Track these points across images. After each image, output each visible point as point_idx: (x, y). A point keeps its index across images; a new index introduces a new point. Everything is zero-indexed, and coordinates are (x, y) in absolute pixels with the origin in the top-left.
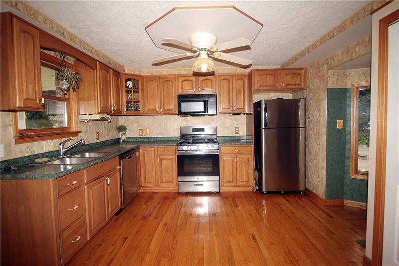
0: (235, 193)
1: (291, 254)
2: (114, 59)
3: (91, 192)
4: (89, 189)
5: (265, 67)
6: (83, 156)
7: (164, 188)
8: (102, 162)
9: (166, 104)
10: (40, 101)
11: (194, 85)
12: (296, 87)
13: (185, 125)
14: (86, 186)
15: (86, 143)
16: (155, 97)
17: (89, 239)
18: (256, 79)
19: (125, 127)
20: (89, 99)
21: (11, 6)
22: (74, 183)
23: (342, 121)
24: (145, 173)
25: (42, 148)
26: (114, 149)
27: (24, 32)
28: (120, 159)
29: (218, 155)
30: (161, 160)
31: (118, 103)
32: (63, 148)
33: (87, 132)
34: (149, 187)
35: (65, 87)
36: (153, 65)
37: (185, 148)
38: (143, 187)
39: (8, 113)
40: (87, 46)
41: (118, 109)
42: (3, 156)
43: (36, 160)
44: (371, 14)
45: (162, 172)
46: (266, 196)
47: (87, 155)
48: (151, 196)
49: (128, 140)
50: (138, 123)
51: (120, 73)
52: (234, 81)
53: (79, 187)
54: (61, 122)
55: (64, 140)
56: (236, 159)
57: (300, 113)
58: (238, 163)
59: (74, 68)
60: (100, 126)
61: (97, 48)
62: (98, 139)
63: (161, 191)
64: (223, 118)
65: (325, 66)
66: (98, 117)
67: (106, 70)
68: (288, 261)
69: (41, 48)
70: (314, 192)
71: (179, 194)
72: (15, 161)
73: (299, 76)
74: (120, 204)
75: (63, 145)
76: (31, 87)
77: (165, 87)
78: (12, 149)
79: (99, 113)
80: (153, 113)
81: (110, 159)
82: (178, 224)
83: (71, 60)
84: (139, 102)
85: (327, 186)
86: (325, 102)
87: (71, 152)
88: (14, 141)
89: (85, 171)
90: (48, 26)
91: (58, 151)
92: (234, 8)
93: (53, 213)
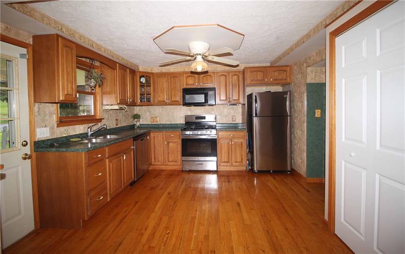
0: (230, 172)
1: (266, 216)
2: (131, 61)
3: (111, 164)
4: (110, 162)
5: (257, 65)
6: (105, 137)
7: (170, 167)
8: (120, 142)
9: (172, 97)
10: (76, 96)
11: (197, 80)
12: (283, 82)
13: (189, 113)
14: (107, 160)
15: (108, 128)
16: (164, 90)
17: (109, 200)
18: (248, 76)
19: (139, 115)
20: (110, 93)
21: (58, 30)
22: (99, 156)
23: (320, 111)
24: (154, 153)
25: (75, 131)
26: (130, 133)
27: (66, 47)
28: (134, 140)
29: (216, 139)
30: (168, 143)
31: (134, 96)
32: (90, 131)
33: (108, 119)
34: (158, 165)
35: (92, 84)
36: (160, 66)
37: (188, 133)
38: (153, 165)
39: (52, 104)
40: (109, 52)
41: (133, 101)
42: (49, 136)
43: (71, 140)
44: (325, 27)
45: (169, 153)
46: (256, 175)
47: (108, 137)
48: (159, 173)
49: (142, 126)
50: (150, 112)
51: (135, 71)
52: (230, 76)
53: (102, 160)
54: (88, 111)
55: (91, 125)
56: (232, 143)
57: (288, 103)
58: (233, 146)
59: (100, 69)
60: (119, 114)
61: (117, 54)
62: (117, 125)
63: (168, 169)
64: (221, 108)
65: (305, 64)
66: (117, 107)
67: (124, 70)
68: (262, 221)
69: (77, 56)
70: (298, 172)
71: (183, 171)
72: (56, 140)
73: (285, 72)
74: (133, 177)
75: (91, 129)
76: (70, 86)
77: (172, 82)
78: (55, 131)
79: (118, 104)
80: (163, 103)
81: (126, 140)
82: (179, 193)
83: (97, 64)
84: (150, 94)
85: (308, 166)
86: (306, 94)
87: (96, 134)
88: (56, 125)
89: (107, 148)
90: (82, 41)
91: (87, 134)
92: (218, 25)
93: (84, 177)
